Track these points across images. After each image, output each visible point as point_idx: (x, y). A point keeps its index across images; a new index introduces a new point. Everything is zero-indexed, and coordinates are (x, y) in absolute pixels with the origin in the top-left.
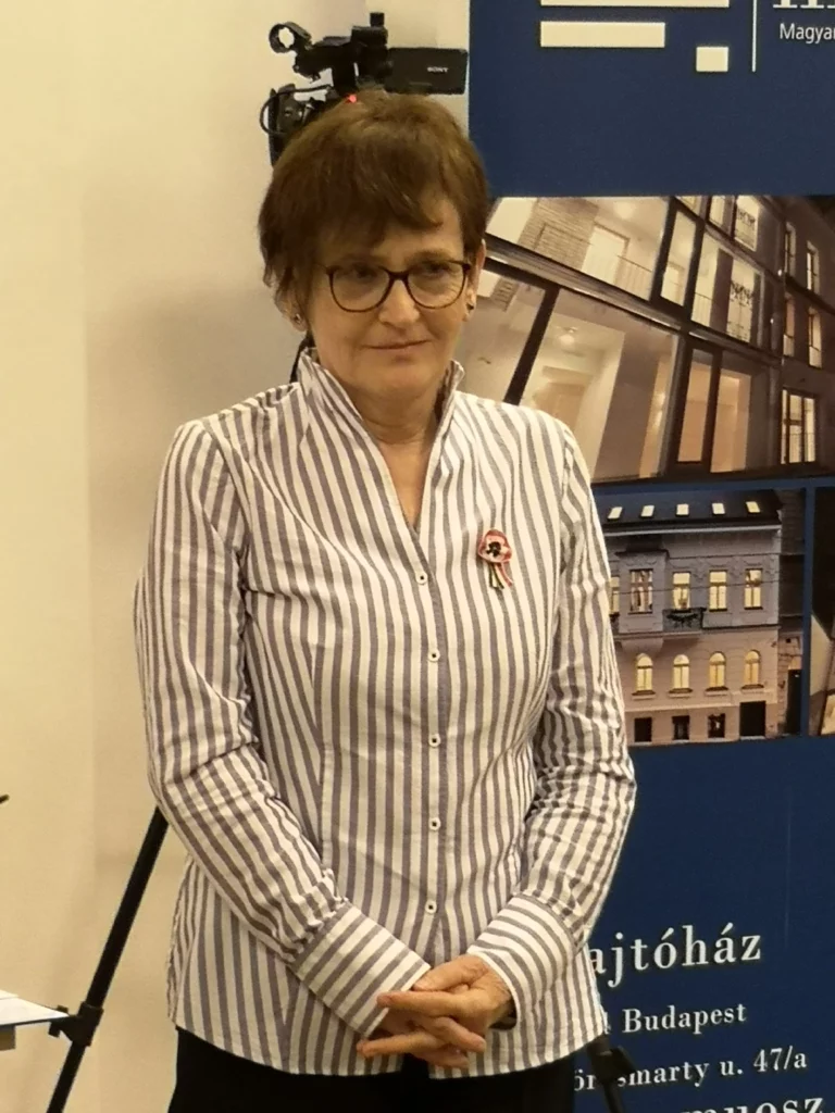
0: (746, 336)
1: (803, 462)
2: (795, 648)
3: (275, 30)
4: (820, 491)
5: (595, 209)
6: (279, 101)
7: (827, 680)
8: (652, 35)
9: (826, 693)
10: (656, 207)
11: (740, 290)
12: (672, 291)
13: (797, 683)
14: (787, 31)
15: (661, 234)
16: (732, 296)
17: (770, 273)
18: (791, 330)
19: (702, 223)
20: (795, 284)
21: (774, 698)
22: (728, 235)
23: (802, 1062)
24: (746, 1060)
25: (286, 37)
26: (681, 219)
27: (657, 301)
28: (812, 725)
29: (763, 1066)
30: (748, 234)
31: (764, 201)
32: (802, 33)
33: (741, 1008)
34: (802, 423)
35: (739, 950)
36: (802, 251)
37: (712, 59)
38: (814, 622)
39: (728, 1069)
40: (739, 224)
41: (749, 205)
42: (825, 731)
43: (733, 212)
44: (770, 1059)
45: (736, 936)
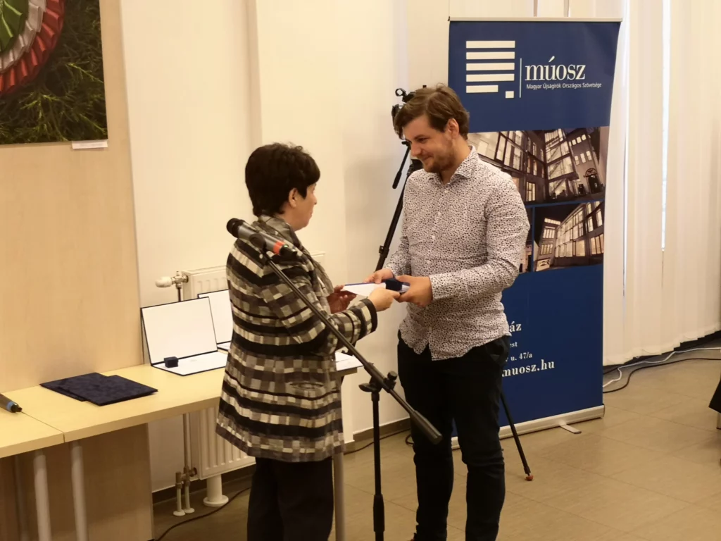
0: (518, 168)
1: (532, 201)
2: (530, 249)
3: (397, 90)
4: (536, 208)
5: (480, 136)
6: (395, 109)
7: (537, 257)
8: (494, 89)
9: (537, 260)
10: (495, 134)
11: (516, 156)
12: (499, 157)
13: (530, 258)
14: (529, 87)
15: (497, 142)
16: (515, 157)
17: (524, 151)
18: (529, 166)
19: (507, 138)
20: (530, 154)
21: (525, 263)
22: (513, 142)
23: (531, 356)
24: (517, 356)
25: (400, 92)
26: (502, 137)
27: (496, 160)
28: (534, 268)
29: (521, 358)
30: (519, 141)
31: (522, 132)
32: (532, 87)
33: (516, 343)
34: (532, 190)
35: (516, 328)
36: (532, 145)
37: (510, 95)
38: (535, 243)
39: (513, 359)
40: (517, 139)
41: (519, 133)
42: (537, 270)
43: (515, 135)
44: (523, 356)
45: (515, 324)
